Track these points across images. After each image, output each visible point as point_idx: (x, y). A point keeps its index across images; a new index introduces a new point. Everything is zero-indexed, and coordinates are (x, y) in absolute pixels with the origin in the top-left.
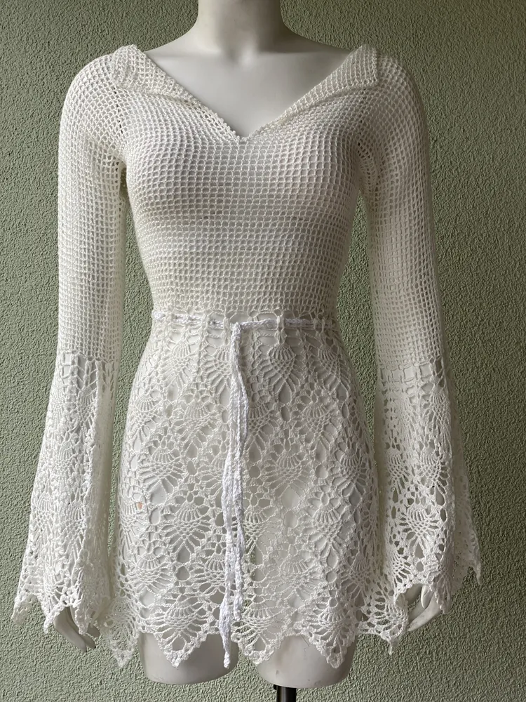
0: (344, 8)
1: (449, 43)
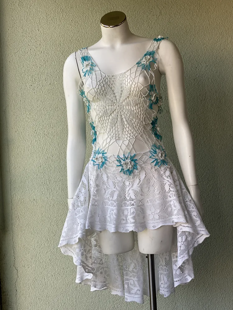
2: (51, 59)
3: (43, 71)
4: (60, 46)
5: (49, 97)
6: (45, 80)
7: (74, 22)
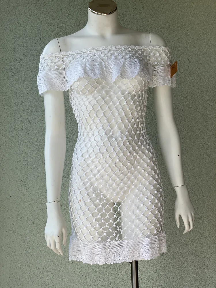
0: (143, 19)
1: (181, 29)
2: (31, 53)
3: (23, 65)
4: (40, 40)
5: (28, 92)
6: (24, 74)
7: (54, 16)
